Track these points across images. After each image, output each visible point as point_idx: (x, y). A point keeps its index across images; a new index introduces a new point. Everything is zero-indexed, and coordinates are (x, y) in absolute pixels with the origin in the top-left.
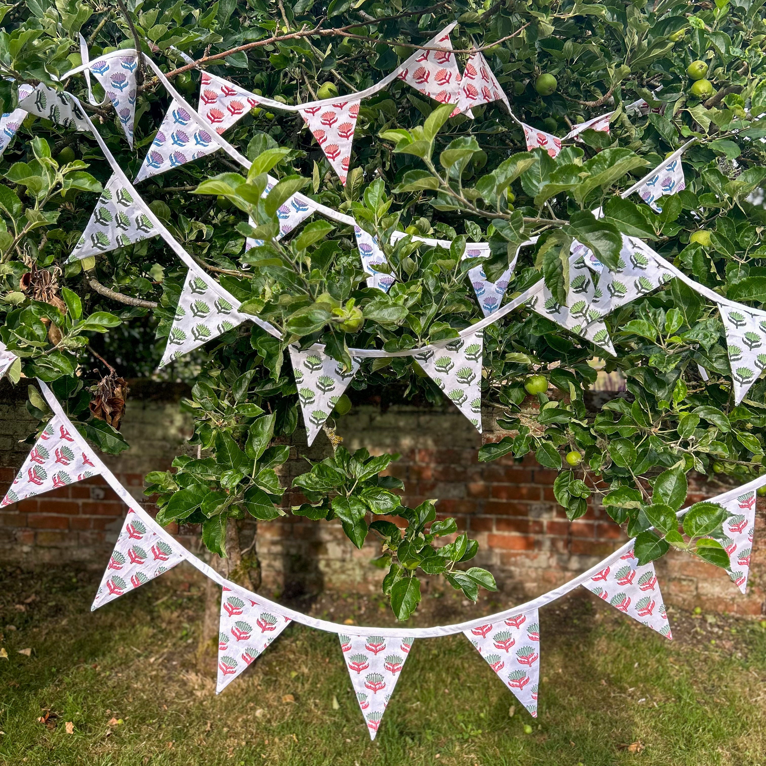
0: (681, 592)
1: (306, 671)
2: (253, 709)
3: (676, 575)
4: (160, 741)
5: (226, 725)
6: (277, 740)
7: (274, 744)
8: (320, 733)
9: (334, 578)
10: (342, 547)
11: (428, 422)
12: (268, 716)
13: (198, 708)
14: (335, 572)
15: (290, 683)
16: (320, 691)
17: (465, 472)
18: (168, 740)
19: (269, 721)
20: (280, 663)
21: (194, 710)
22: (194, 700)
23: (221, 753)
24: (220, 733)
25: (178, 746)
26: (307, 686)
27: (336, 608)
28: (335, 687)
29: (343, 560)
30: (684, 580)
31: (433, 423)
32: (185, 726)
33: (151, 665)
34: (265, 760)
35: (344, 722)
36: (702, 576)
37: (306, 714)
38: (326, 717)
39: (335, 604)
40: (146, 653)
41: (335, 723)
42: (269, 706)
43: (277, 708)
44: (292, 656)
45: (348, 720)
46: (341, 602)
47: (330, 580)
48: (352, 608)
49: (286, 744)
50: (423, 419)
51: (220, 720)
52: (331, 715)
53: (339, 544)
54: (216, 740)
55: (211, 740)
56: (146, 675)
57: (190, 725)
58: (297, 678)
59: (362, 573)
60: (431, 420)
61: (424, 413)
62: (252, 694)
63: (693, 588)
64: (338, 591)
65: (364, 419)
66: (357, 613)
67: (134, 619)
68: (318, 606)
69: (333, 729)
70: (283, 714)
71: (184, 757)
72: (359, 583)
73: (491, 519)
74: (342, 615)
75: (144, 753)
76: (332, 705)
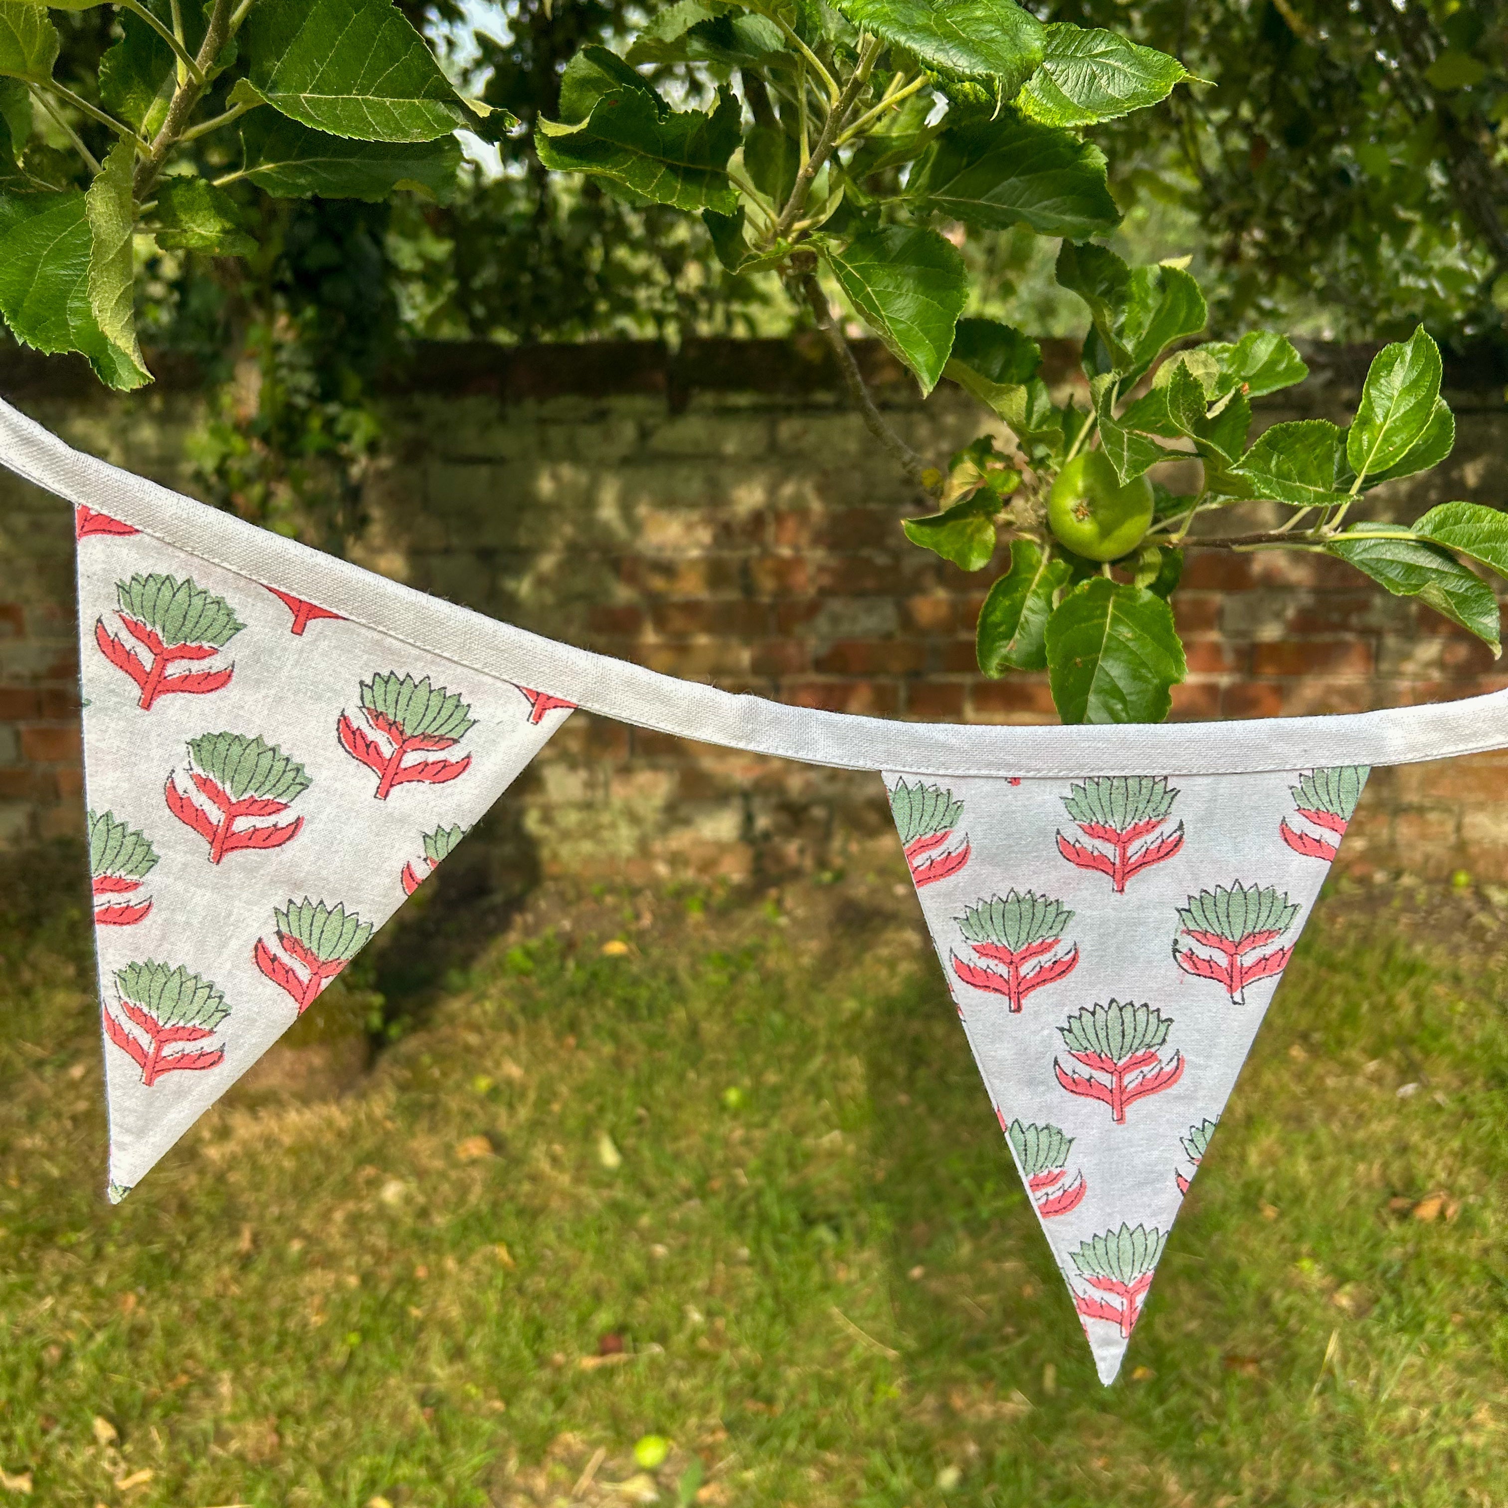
0: (1424, 837)
1: (514, 1071)
2: (375, 1184)
3: (1412, 797)
4: (97, 1293)
5: (297, 1233)
6: (450, 1264)
7: (441, 1275)
8: (577, 1235)
9: (565, 851)
10: (583, 774)
11: (796, 438)
12: (421, 1199)
13: (212, 1193)
14: (566, 835)
15: (476, 1108)
16: (561, 1122)
17: (895, 568)
18: (124, 1289)
19: (423, 1213)
20: (440, 1058)
21: (200, 1200)
22: (202, 1172)
23: (284, 1315)
24: (279, 1257)
25: (154, 1303)
26: (524, 1113)
27: (577, 921)
28: (601, 1109)
29: (588, 806)
30: (1432, 809)
31: (811, 439)
32: (174, 1245)
33: (73, 1085)
34: (421, 1326)
35: (640, 1200)
36: (1471, 798)
37: (526, 1187)
38: (584, 1191)
39: (574, 911)
40: (63, 1056)
41: (615, 1206)
42: (421, 1174)
43: (443, 1175)
44: (473, 1039)
45: (650, 1194)
46: (586, 907)
47: (555, 856)
48: (618, 917)
49: (478, 1273)
50: (787, 429)
51: (279, 1219)
52: (597, 1184)
53: (573, 766)
54: (269, 1277)
55: (253, 1279)
56: (58, 1115)
57: (190, 1238)
58: (494, 1093)
59: (636, 832)
60: (805, 432)
61: (788, 410)
62: (368, 1143)
63: (1450, 826)
64: (576, 881)
65: (628, 431)
66: (633, 927)
67: (27, 975)
68: (530, 918)
69: (611, 1221)
70: (463, 1189)
71: (172, 1336)
72: (629, 860)
73: (959, 688)
74: (594, 934)
75: (48, 1332)
76: (596, 1155)
